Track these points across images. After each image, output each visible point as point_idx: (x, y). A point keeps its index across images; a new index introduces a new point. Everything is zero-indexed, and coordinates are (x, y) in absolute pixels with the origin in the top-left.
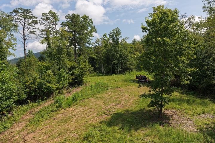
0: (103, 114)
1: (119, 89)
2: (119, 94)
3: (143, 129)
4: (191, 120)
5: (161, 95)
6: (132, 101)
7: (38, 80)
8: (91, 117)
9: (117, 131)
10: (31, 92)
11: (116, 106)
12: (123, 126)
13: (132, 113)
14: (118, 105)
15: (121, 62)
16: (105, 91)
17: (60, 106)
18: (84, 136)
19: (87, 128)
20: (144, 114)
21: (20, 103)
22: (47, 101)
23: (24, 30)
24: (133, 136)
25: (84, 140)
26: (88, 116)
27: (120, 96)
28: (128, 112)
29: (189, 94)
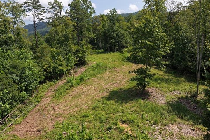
0: (104, 92)
1: (116, 69)
2: (115, 74)
3: (131, 102)
4: (164, 96)
5: (144, 79)
6: (125, 81)
7: (52, 65)
8: (95, 93)
9: (113, 103)
10: (48, 73)
11: (113, 85)
12: (117, 100)
13: (124, 91)
14: (115, 84)
15: (117, 40)
16: (105, 72)
17: (72, 85)
18: (92, 107)
19: (93, 102)
20: (133, 91)
21: (41, 83)
22: (60, 80)
23: (34, 18)
24: (124, 107)
25: (93, 110)
26: (93, 93)
27: (116, 76)
28: (121, 90)
29: (171, 73)
